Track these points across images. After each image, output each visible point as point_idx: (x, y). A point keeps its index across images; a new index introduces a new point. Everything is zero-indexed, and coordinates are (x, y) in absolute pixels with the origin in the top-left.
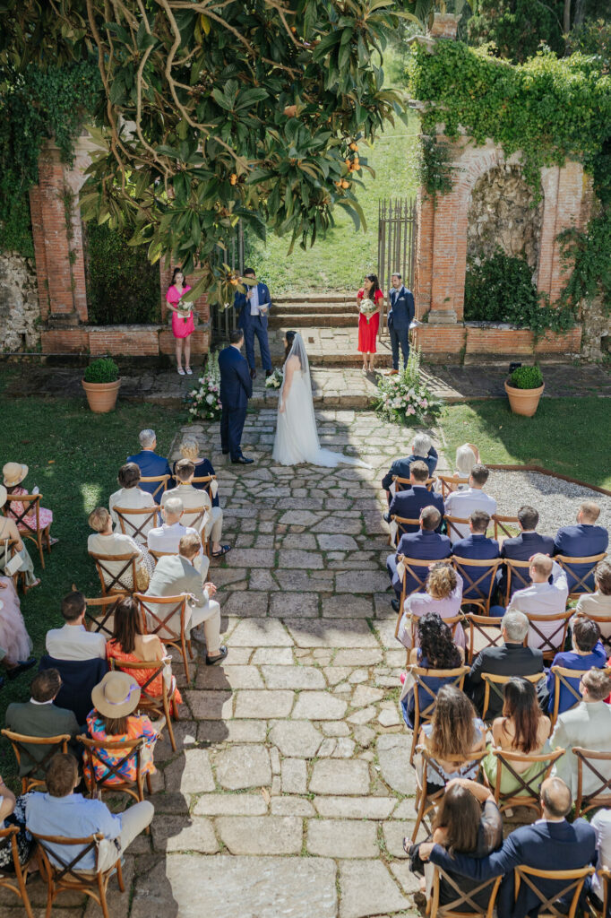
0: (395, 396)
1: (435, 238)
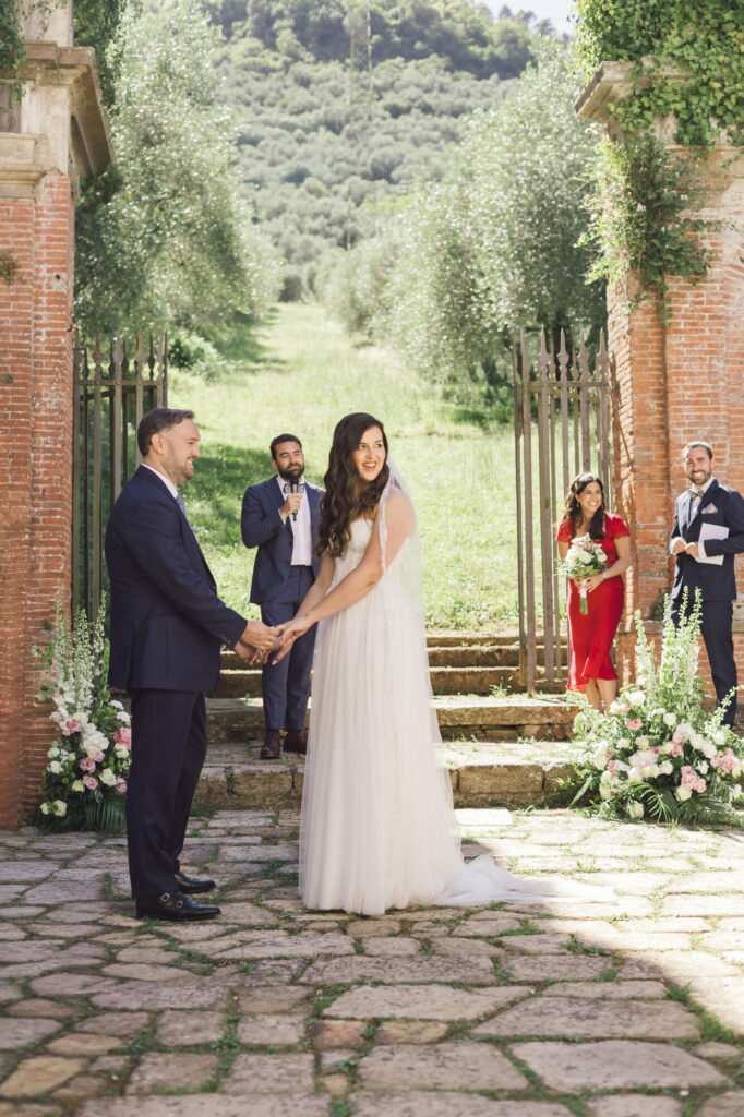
0: (636, 748)
1: (671, 398)
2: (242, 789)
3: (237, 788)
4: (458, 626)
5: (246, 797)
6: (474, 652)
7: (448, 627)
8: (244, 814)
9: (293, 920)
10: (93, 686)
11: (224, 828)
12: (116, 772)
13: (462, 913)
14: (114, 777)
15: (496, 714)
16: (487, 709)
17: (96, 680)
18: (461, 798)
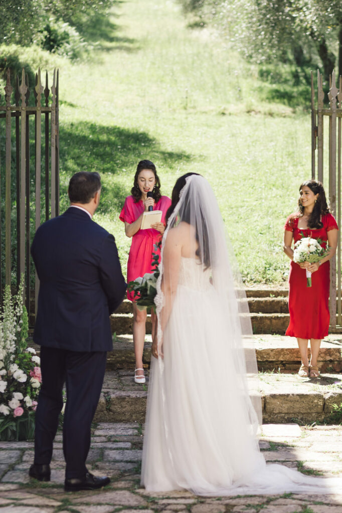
2: (116, 408)
3: (113, 408)
4: (267, 281)
5: (119, 413)
6: (279, 302)
7: (260, 282)
8: (118, 426)
9: (157, 503)
10: (16, 338)
11: (105, 436)
12: (32, 397)
13: (265, 500)
14: (31, 400)
15: (293, 353)
16: (287, 350)
17: (18, 334)
18: (267, 417)
